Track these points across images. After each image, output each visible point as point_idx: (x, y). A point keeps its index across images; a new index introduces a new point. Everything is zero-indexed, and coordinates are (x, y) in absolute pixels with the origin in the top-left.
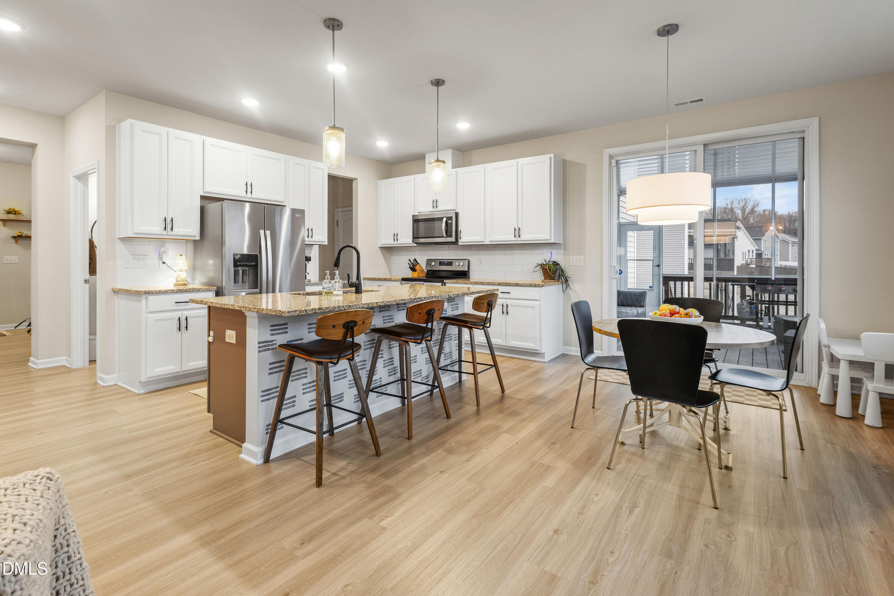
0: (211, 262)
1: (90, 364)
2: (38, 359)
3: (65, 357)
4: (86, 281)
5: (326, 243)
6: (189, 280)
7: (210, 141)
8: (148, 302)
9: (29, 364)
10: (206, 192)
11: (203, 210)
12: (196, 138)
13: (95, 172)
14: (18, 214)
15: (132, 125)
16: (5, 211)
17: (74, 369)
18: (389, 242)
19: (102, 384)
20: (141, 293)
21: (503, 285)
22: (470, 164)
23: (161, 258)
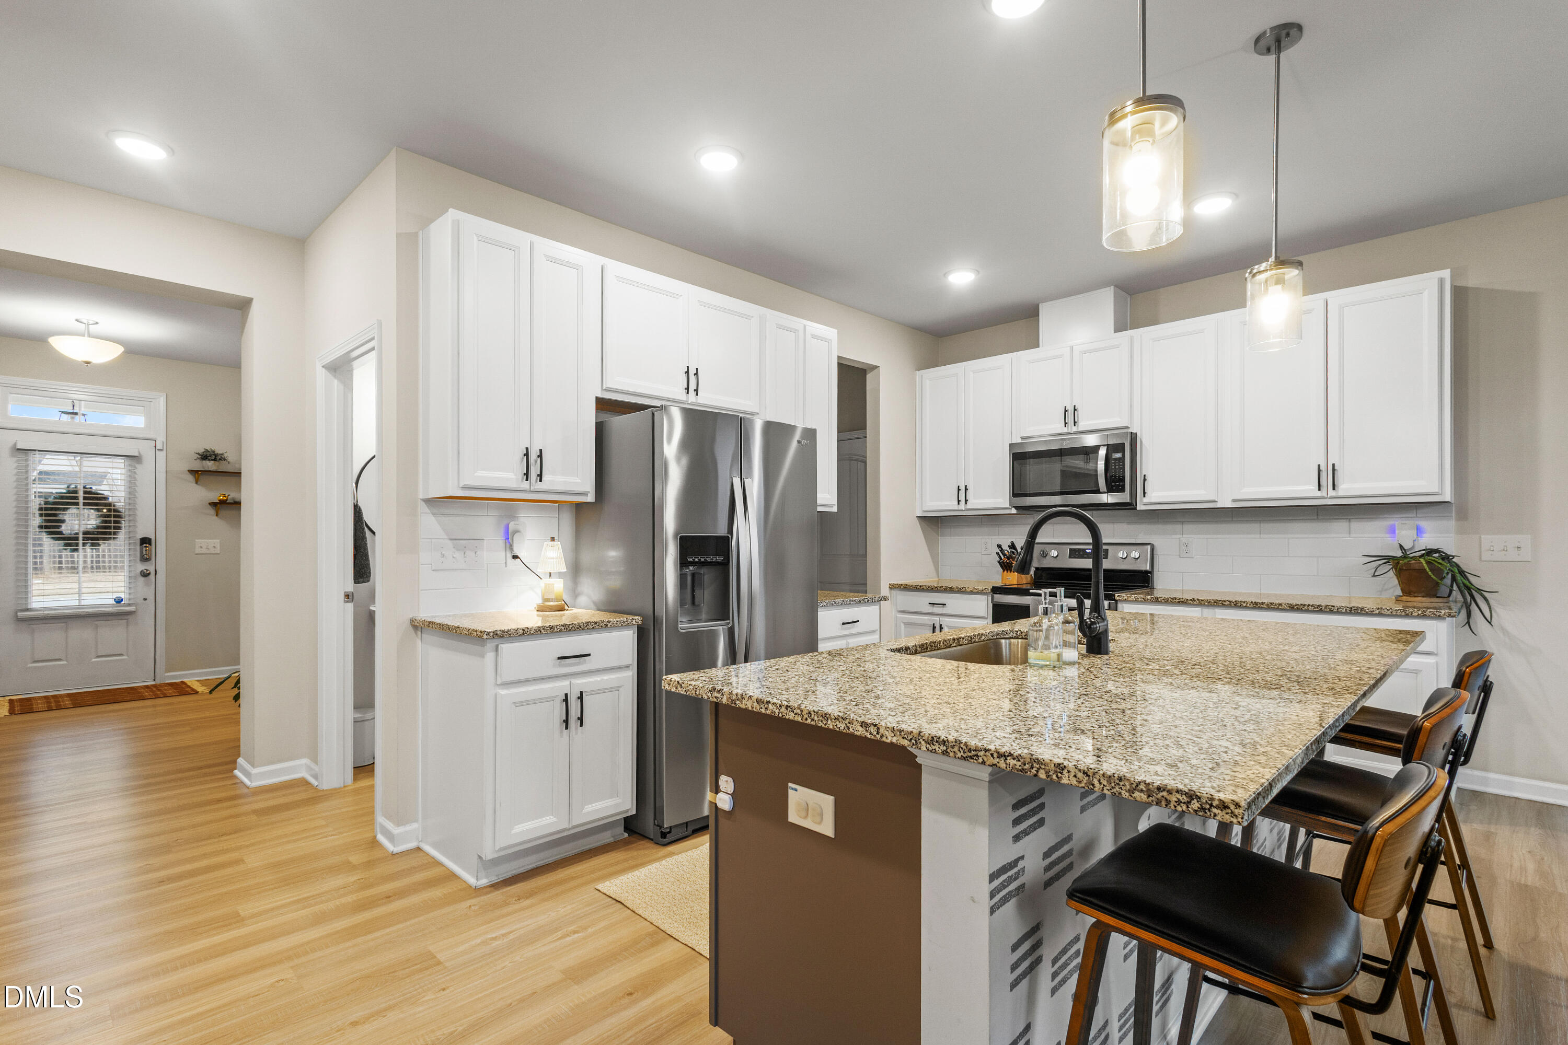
0: (613, 554)
1: (356, 778)
2: (253, 766)
3: (304, 761)
4: (348, 597)
5: (835, 509)
6: (566, 598)
7: (616, 268)
8: (499, 658)
9: (236, 772)
10: (608, 390)
11: (600, 430)
12: (589, 261)
13: (373, 349)
14: (220, 459)
15: (457, 225)
16: (198, 454)
17: (323, 790)
18: (946, 504)
19: (390, 847)
20: (485, 637)
21: (1308, 611)
22: (1154, 322)
23: (511, 546)
